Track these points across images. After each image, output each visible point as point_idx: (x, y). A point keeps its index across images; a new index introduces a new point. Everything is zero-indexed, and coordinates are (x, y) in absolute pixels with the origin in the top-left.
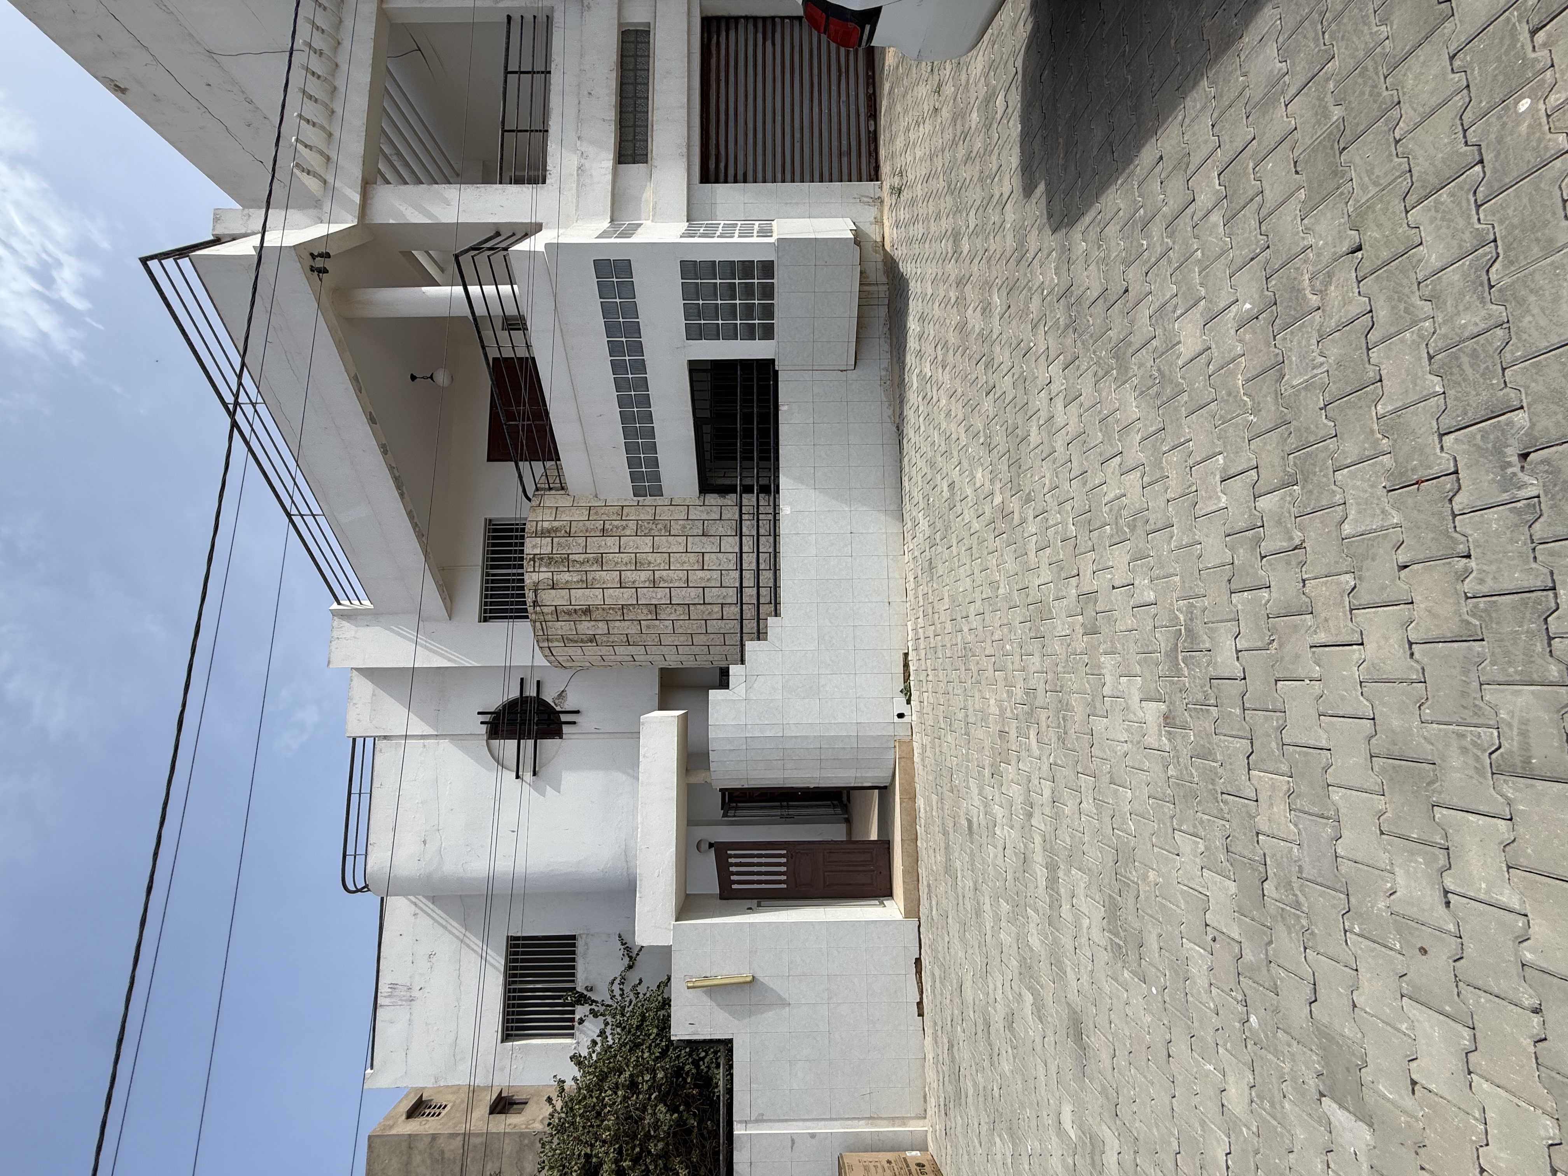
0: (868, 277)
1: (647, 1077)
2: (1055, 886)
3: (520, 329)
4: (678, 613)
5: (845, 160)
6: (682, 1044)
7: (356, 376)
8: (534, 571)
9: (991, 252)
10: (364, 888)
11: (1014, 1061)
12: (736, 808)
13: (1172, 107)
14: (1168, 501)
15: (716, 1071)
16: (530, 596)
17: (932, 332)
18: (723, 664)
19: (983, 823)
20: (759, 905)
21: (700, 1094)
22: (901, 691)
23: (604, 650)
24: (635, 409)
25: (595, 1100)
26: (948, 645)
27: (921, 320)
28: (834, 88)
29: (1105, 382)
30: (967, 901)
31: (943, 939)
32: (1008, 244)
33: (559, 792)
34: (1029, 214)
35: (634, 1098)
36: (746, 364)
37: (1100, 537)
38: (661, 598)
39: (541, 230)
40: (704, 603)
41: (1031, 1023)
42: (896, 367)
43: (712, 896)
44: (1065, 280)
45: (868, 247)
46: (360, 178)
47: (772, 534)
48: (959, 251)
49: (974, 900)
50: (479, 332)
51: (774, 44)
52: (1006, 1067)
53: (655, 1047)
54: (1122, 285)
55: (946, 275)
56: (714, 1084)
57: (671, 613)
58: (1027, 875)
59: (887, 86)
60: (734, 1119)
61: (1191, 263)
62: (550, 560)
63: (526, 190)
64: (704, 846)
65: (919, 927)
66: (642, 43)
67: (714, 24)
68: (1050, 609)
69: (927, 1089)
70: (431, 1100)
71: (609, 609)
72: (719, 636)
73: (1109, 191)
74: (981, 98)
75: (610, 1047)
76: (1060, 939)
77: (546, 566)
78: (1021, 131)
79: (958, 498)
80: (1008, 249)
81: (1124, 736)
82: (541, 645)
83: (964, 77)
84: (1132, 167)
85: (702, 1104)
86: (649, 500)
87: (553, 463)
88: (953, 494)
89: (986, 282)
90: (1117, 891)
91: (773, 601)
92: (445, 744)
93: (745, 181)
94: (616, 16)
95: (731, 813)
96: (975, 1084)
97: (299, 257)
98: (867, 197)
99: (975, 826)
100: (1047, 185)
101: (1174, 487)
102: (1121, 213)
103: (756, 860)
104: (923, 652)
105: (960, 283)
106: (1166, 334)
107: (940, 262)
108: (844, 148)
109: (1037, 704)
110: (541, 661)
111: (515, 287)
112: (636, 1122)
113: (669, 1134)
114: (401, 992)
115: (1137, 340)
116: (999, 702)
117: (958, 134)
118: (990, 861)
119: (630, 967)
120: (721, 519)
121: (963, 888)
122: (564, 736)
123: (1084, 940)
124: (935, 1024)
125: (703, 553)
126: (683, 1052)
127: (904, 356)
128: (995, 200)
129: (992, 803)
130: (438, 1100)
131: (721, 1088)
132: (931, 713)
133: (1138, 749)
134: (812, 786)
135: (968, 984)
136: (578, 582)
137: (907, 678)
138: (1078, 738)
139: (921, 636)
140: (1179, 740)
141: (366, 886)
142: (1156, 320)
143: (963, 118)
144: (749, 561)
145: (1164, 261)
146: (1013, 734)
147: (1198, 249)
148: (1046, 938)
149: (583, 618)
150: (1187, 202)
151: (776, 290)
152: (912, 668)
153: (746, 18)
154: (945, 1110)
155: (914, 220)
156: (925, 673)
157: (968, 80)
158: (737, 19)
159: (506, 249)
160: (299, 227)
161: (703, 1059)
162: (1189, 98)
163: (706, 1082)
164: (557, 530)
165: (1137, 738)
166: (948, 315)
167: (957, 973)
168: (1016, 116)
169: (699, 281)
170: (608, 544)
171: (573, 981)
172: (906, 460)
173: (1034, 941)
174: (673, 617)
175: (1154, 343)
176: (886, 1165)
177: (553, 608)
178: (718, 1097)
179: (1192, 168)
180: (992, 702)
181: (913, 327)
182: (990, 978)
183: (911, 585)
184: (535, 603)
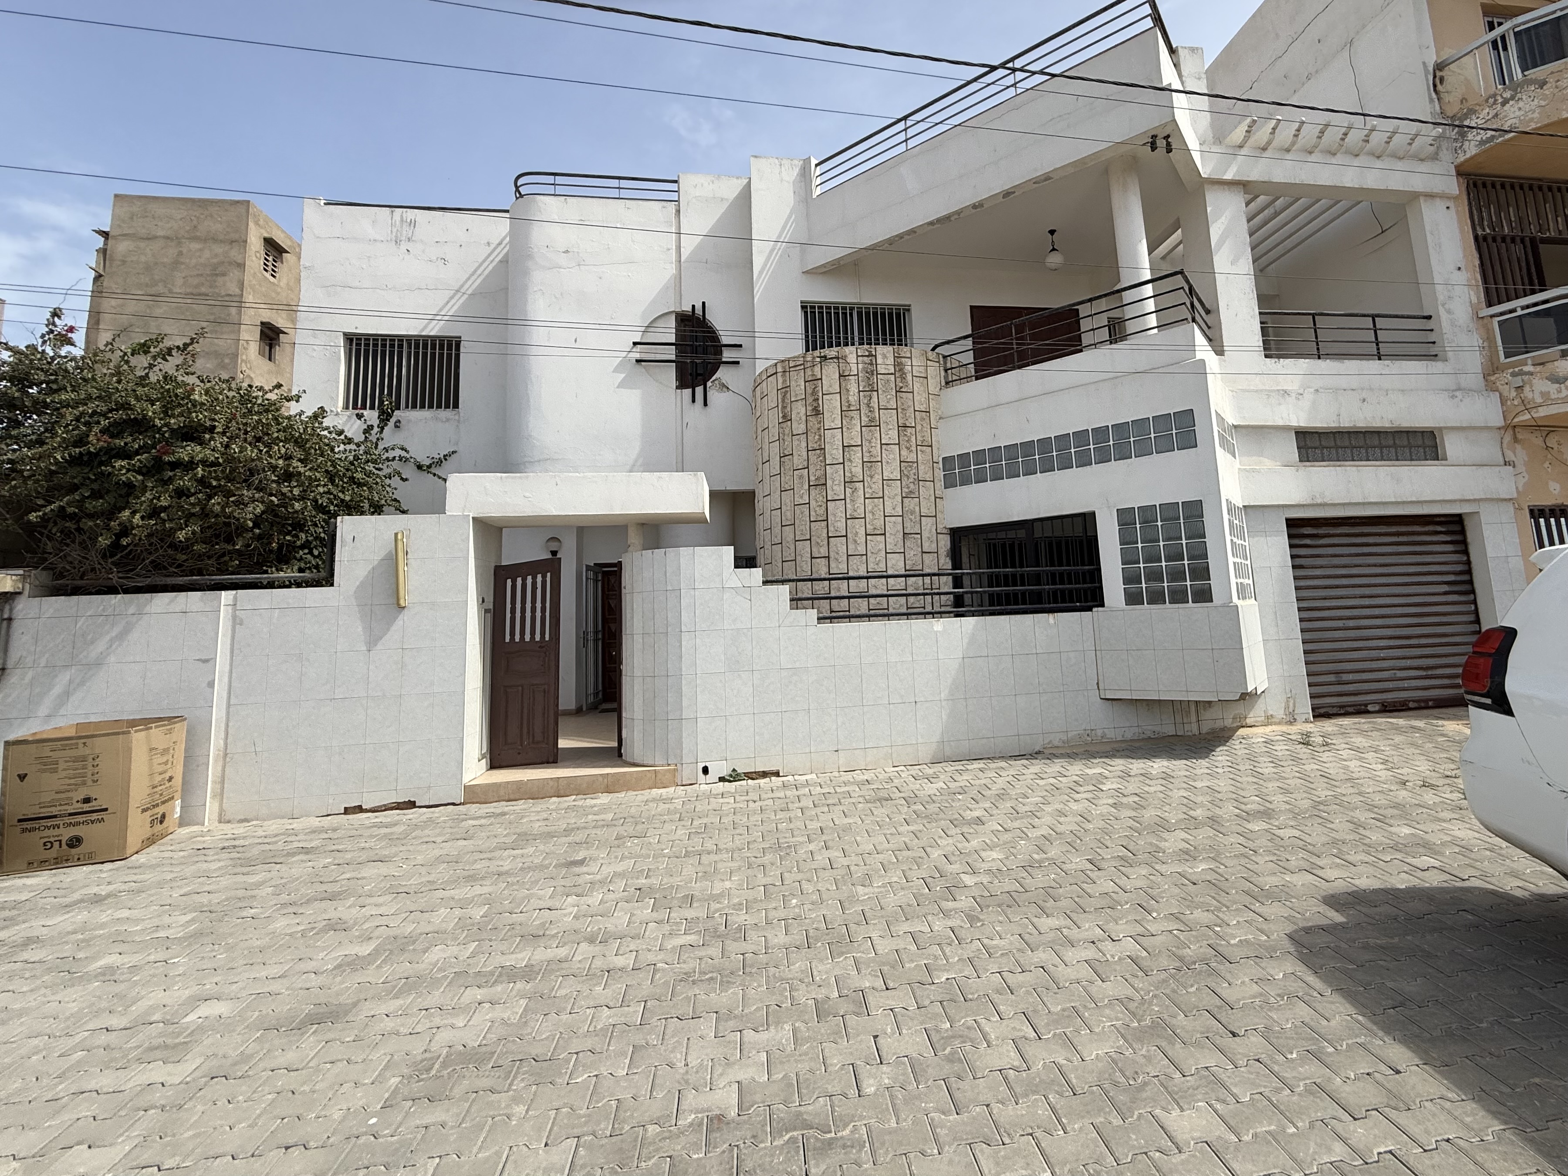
0: (1205, 710)
1: (296, 492)
2: (505, 978)
3: (1110, 336)
4: (817, 509)
5: (1332, 678)
6: (331, 529)
7: (1050, 178)
8: (858, 356)
9: (1253, 858)
10: (520, 193)
11: (286, 935)
12: (596, 581)
13: (1460, 1084)
14: (987, 1106)
15: (296, 568)
16: (832, 352)
17: (1152, 789)
18: (760, 560)
19: (580, 880)
20: (487, 611)
21: (271, 551)
22: (734, 770)
23: (774, 431)
24: (1037, 457)
25: (276, 435)
26: (792, 826)
27: (1164, 775)
28: (1409, 663)
29: (1122, 1012)
30: (486, 863)
31: (439, 835)
32: (1267, 879)
33: (618, 387)
34: (1305, 903)
35: (274, 478)
36: (1095, 575)
37: (936, 1016)
38: (833, 490)
39: (1217, 355)
40: (829, 537)
41: (334, 955)
42: (1108, 748)
43: (499, 556)
44: (1237, 954)
45: (1239, 709)
46: (1249, 179)
47: (910, 611)
48: (1251, 818)
49: (486, 872)
50: (1105, 295)
51: (1446, 593)
52: (280, 924)
53: (329, 499)
54: (1240, 1028)
55: (1220, 804)
56: (280, 566)
57: (817, 501)
58: (518, 940)
59: (1420, 724)
60: (239, 591)
61: (1279, 1120)
62: (871, 371)
63: (1257, 339)
64: (554, 546)
65: (454, 804)
66: (1425, 453)
67: (1456, 528)
68: (842, 953)
69: (254, 823)
70: (282, 262)
71: (820, 435)
72: (793, 555)
73: (1348, 1006)
74: (1427, 837)
75: (332, 450)
76: (438, 989)
77: (864, 368)
78: (1398, 889)
79: (965, 829)
80: (1260, 879)
81: (693, 1062)
82: (779, 366)
83: (1447, 815)
84: (1381, 1033)
85: (260, 554)
86: (940, 474)
87: (973, 373)
88: (969, 823)
89: (1219, 853)
90: (500, 1062)
91: (834, 614)
92: (671, 270)
93: (1294, 567)
94: (1449, 425)
95: (591, 574)
96: (259, 885)
97: (1165, 125)
98: (1294, 706)
99: (577, 870)
100: (1340, 924)
101: (1006, 1113)
102: (1325, 1022)
103: (539, 605)
104: (781, 794)
105: (1214, 821)
106: (1191, 1090)
107: (1234, 796)
108: (1345, 677)
109: (727, 942)
110: (760, 366)
111: (1155, 331)
112: (245, 481)
113: (229, 517)
114: (406, 231)
115: (1177, 1050)
116: (728, 893)
117: (1382, 811)
118: (534, 891)
119: (420, 467)
120: (923, 552)
121: (501, 858)
122: (679, 391)
123: (437, 1021)
124: (335, 830)
125: (884, 534)
126: (321, 530)
127: (1121, 757)
128: (1314, 859)
129: (605, 890)
130: (283, 269)
131: (275, 575)
132: (710, 807)
133: (679, 1083)
134: (624, 667)
135: (383, 869)
136: (848, 401)
137: (750, 776)
138: (688, 998)
139: (801, 792)
140: (693, 1138)
141: (521, 196)
142: (1205, 1077)
143: (1400, 816)
144: (878, 586)
145: (1276, 1083)
146: (690, 913)
147: (1297, 1128)
148: (440, 970)
149: (809, 408)
150: (1351, 1109)
151: (1181, 605)
152: (762, 781)
153: (1469, 563)
154: (228, 847)
155: (1276, 762)
156: (757, 798)
157: (1444, 821)
158: (1466, 552)
159: (1194, 320)
160: (1194, 122)
161: (311, 553)
162: (1474, 1106)
163: (283, 558)
164: (903, 378)
165: (692, 1078)
166: (1175, 808)
167: (396, 855)
168: (1414, 882)
169: (1182, 521)
170: (890, 432)
171: (407, 407)
172: (1003, 764)
173: (437, 954)
174: (813, 503)
175: (1178, 1075)
176: (167, 776)
177: (819, 377)
178: (266, 572)
179: (1393, 1114)
180: (728, 884)
181: (1155, 766)
182: (389, 897)
183: (860, 777)
184: (824, 358)
